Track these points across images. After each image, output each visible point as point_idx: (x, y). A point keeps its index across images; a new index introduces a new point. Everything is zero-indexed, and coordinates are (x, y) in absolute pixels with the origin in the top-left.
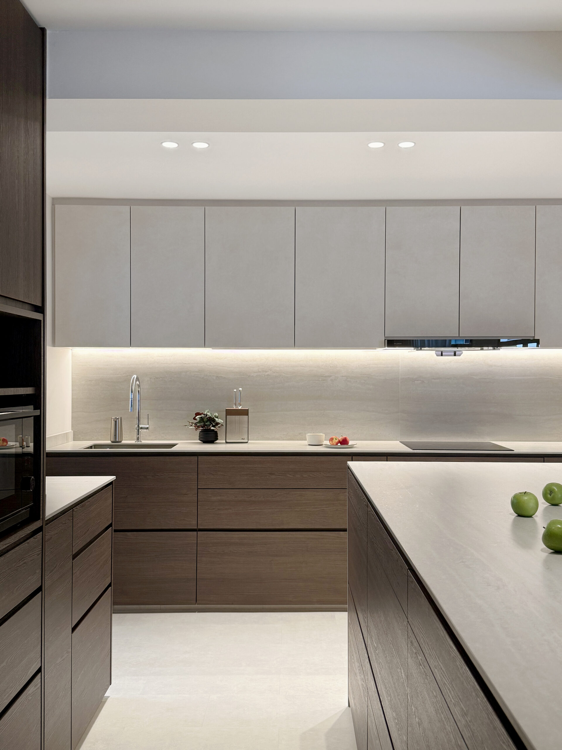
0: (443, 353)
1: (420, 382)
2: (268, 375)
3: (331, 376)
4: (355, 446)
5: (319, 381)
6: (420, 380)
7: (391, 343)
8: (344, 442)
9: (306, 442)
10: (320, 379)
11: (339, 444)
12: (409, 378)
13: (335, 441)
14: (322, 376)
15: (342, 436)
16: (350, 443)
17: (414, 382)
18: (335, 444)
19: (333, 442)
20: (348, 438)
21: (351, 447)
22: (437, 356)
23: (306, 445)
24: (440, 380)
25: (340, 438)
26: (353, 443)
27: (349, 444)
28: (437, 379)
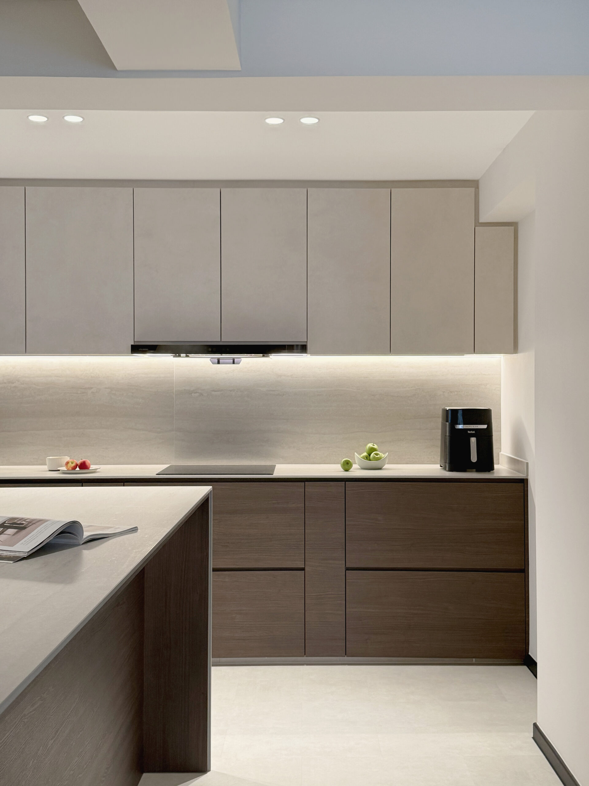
0: (221, 361)
1: (197, 394)
2: (15, 387)
3: (92, 388)
4: (98, 470)
5: (77, 393)
6: (198, 393)
7: (137, 349)
8: (83, 466)
9: (46, 467)
10: (79, 392)
11: (78, 469)
12: (185, 390)
13: (71, 465)
14: (81, 388)
15: (82, 459)
16: (92, 467)
17: (190, 395)
18: (70, 469)
19: (68, 467)
20: (88, 462)
21: (94, 472)
22: (213, 364)
23: (46, 471)
24: (222, 392)
25: (79, 462)
26: (96, 467)
27: (90, 469)
28: (218, 391)
